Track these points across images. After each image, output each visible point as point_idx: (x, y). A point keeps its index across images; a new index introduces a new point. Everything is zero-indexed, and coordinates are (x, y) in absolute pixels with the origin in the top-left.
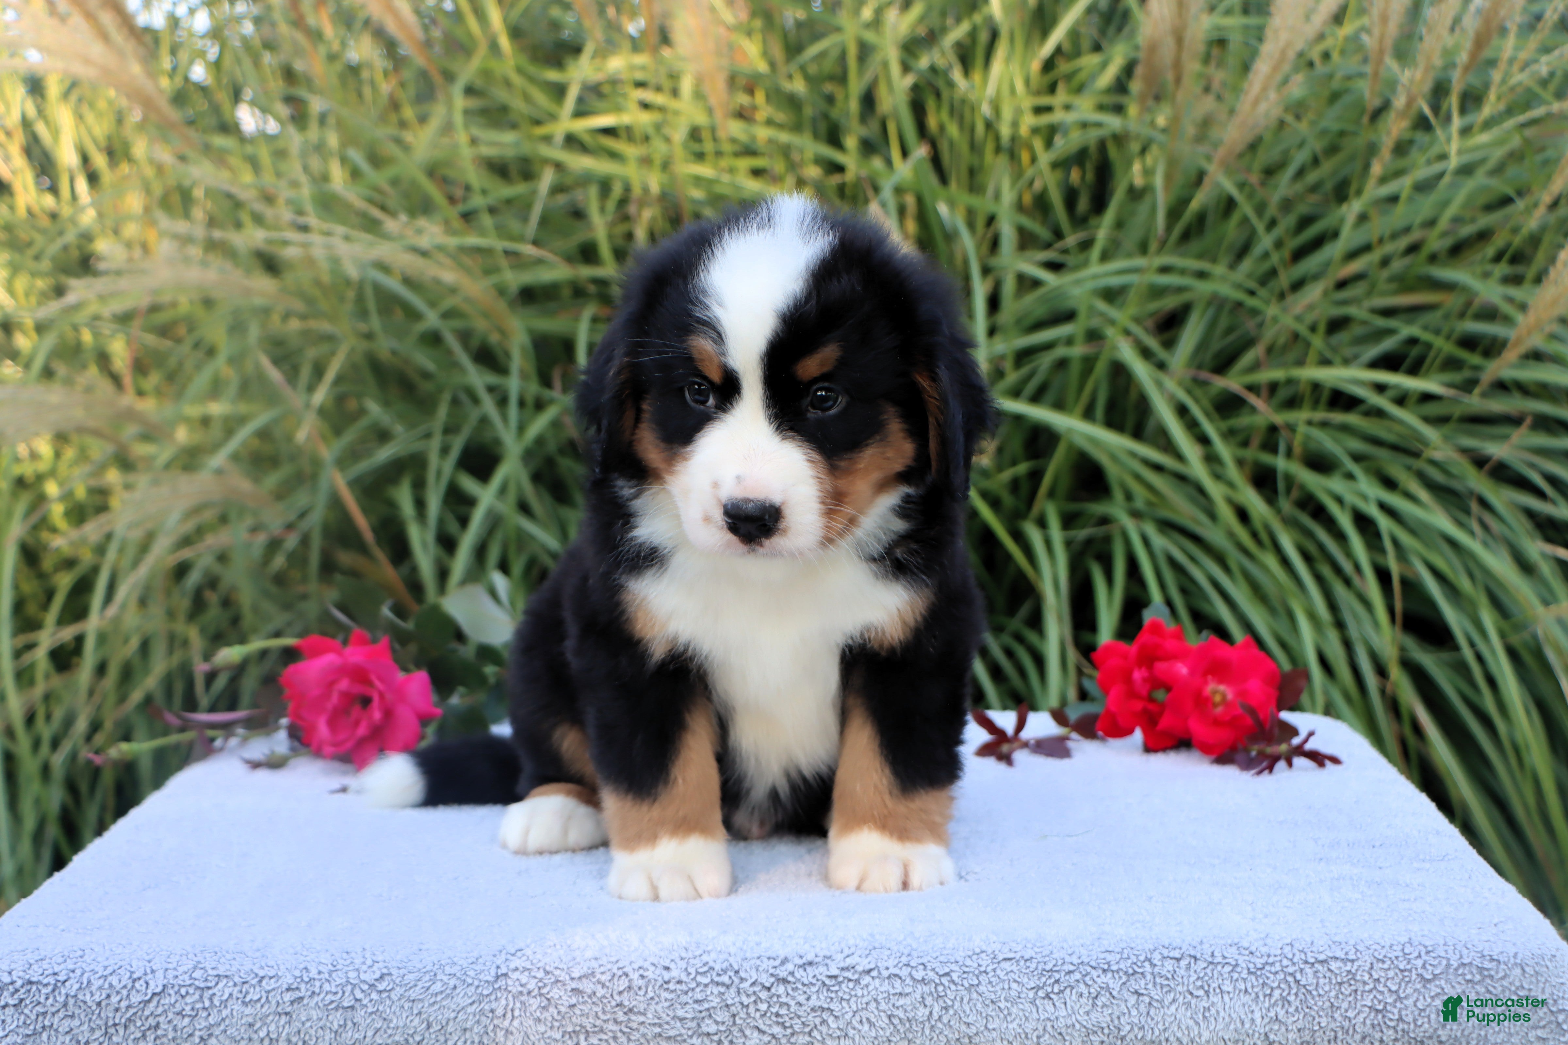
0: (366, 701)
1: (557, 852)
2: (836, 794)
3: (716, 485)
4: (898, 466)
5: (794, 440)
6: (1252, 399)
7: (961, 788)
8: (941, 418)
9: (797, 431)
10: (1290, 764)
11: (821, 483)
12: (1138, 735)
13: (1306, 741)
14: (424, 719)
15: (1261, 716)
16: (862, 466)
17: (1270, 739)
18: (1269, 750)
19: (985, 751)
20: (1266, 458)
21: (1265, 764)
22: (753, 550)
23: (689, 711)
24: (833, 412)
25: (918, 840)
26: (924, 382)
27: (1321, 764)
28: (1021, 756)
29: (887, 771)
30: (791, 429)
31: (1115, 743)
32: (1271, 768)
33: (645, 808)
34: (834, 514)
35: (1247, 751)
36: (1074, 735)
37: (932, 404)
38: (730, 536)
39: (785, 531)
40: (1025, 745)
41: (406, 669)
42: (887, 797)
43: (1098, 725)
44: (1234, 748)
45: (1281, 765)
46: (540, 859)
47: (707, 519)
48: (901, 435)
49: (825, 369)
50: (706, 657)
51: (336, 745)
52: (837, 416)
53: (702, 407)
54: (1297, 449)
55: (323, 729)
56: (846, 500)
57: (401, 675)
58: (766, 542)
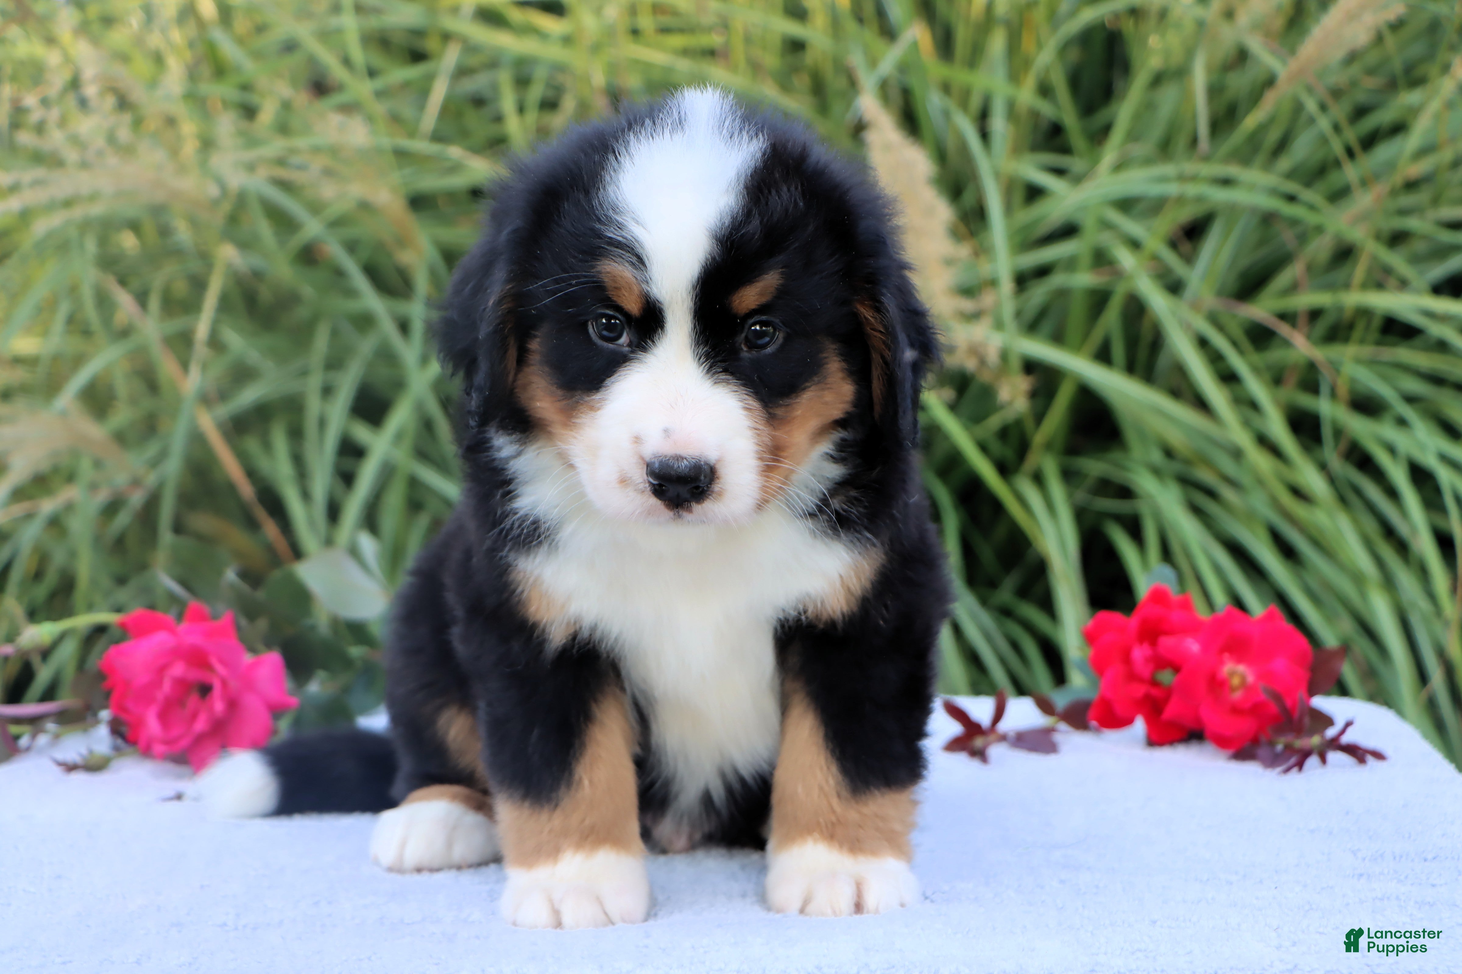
0: (205, 690)
1: (438, 870)
2: (776, 798)
3: (637, 440)
4: (837, 412)
5: (729, 384)
6: (1283, 329)
7: (926, 789)
8: (888, 354)
9: (732, 374)
10: (1323, 760)
11: (758, 435)
12: (1139, 726)
13: (1343, 732)
14: (276, 710)
15: (1288, 703)
16: (799, 412)
17: (1299, 730)
18: (1300, 743)
19: (956, 745)
20: (1305, 401)
21: (1293, 760)
22: (680, 516)
23: (596, 701)
24: (769, 350)
25: (874, 852)
26: (866, 313)
27: (1362, 760)
28: (997, 751)
29: (834, 769)
30: (725, 371)
31: (1112, 737)
32: (1300, 765)
33: (544, 816)
34: (771, 472)
35: (1272, 744)
36: (1063, 726)
37: (877, 338)
38: (654, 501)
39: (720, 494)
40: (1003, 738)
41: (253, 650)
42: (835, 801)
43: (1091, 713)
44: (1255, 741)
45: (1313, 761)
46: (417, 877)
47: (624, 481)
48: (840, 375)
49: (764, 300)
50: (616, 639)
51: (168, 742)
52: (773, 355)
53: (611, 346)
54: (1343, 390)
55: (152, 725)
56: (785, 454)
57: (248, 658)
58: (697, 508)
